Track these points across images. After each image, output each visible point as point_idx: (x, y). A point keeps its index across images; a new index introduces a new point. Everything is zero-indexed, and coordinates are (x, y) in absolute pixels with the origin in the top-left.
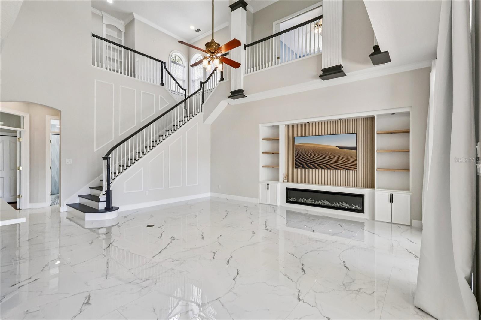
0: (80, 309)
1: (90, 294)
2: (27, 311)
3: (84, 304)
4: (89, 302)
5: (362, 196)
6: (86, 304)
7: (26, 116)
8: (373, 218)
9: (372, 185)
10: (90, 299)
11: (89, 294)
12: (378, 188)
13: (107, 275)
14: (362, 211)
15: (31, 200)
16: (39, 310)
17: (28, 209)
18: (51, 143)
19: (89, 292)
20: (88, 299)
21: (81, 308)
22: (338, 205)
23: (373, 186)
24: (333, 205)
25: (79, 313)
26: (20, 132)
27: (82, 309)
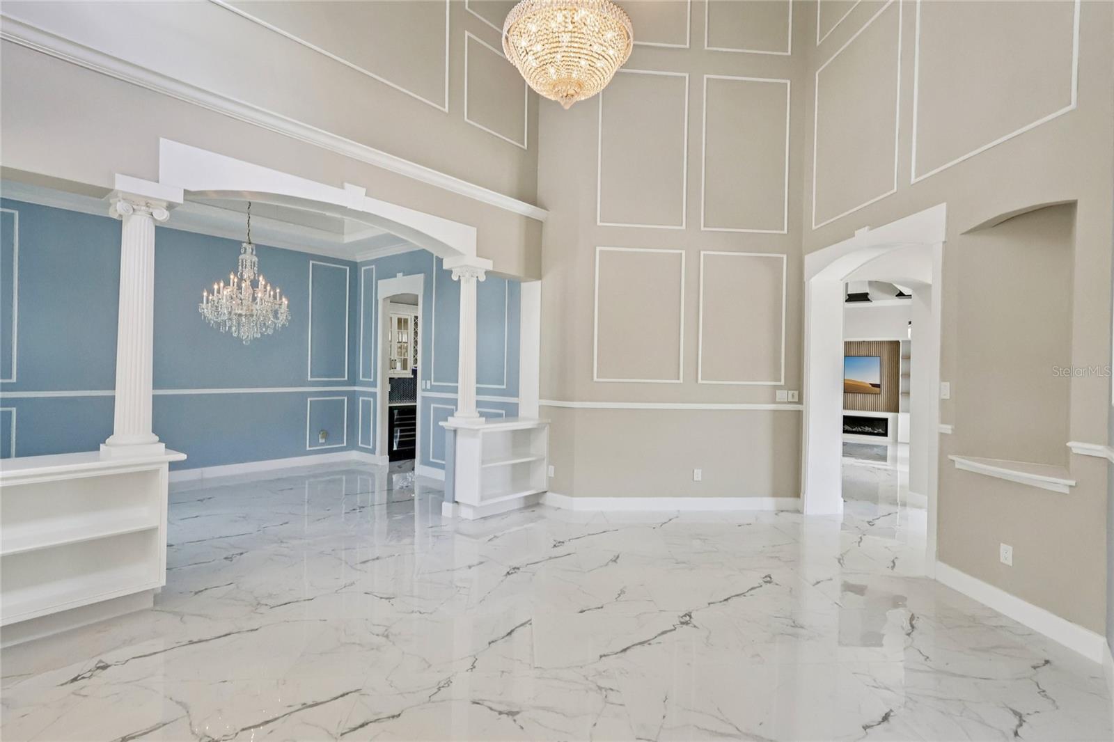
5: (886, 420)
8: (896, 440)
9: (896, 409)
12: (902, 412)
14: (885, 434)
22: (860, 430)
23: (897, 411)
24: (854, 429)
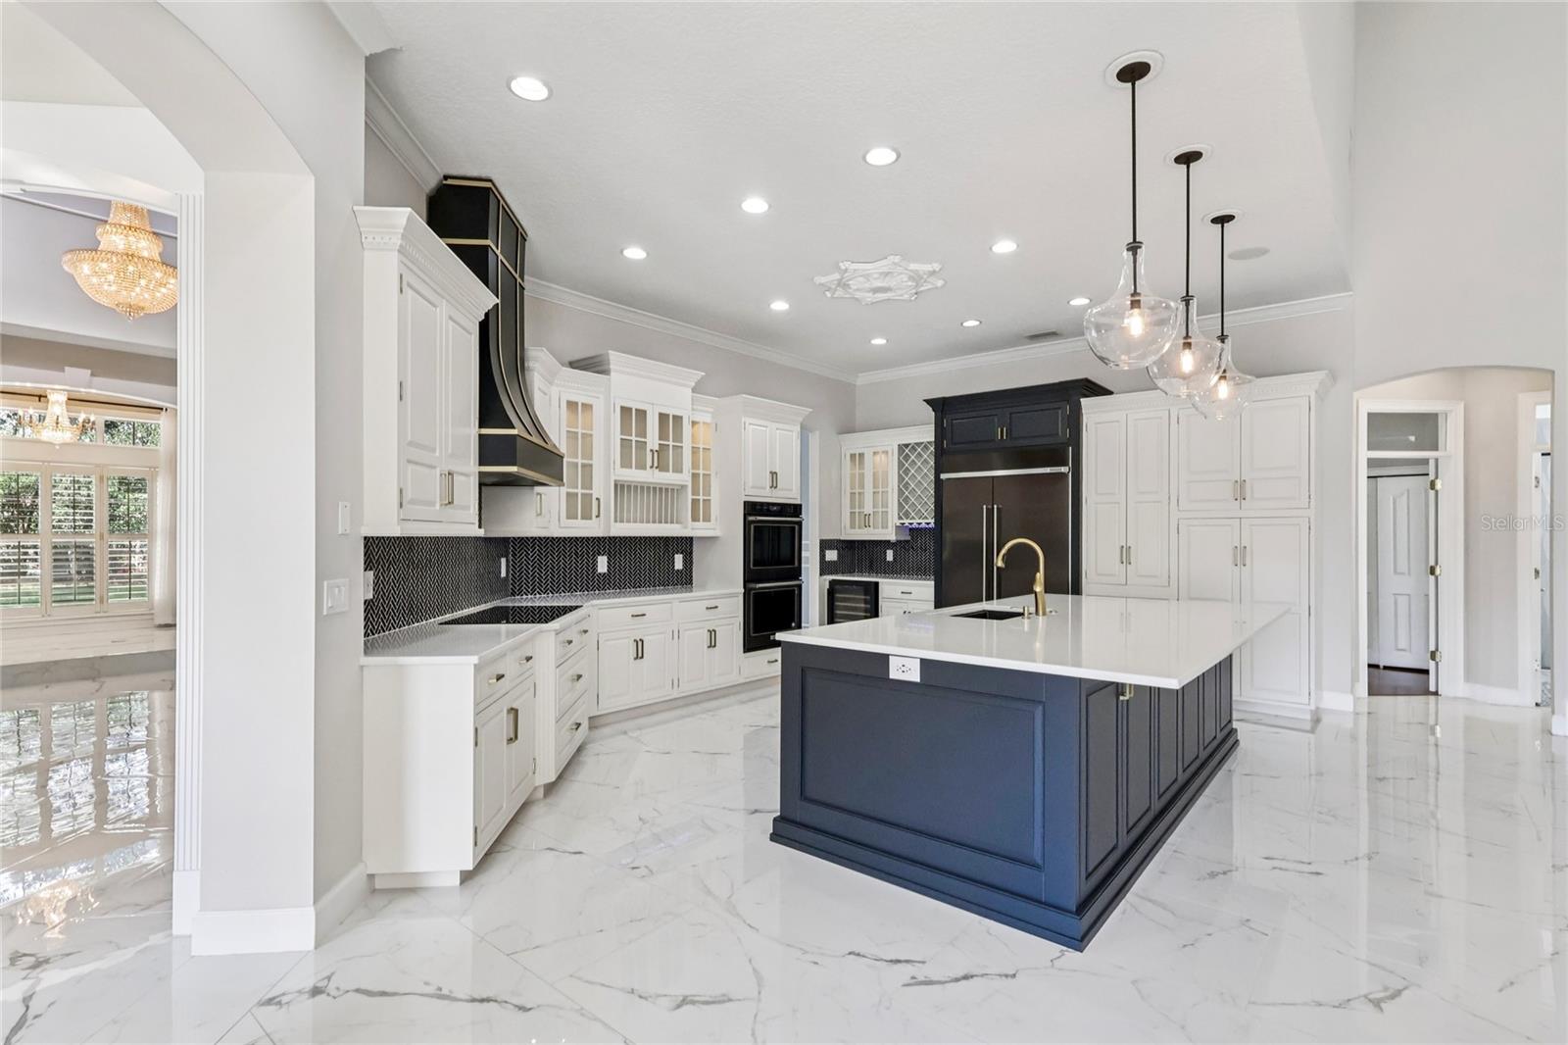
0: (1346, 998)
1: (1405, 988)
2: (1248, 920)
3: (1366, 996)
4: (1383, 1005)
6: (1370, 1000)
7: (1451, 411)
10: (1393, 1001)
11: (1400, 988)
13: (1512, 983)
15: (1469, 676)
16: (1267, 935)
17: (1459, 698)
18: (1540, 488)
19: (1405, 983)
20: (1388, 994)
21: (1349, 1000)
25: (1334, 1007)
26: (1437, 460)
27: (1351, 1002)
